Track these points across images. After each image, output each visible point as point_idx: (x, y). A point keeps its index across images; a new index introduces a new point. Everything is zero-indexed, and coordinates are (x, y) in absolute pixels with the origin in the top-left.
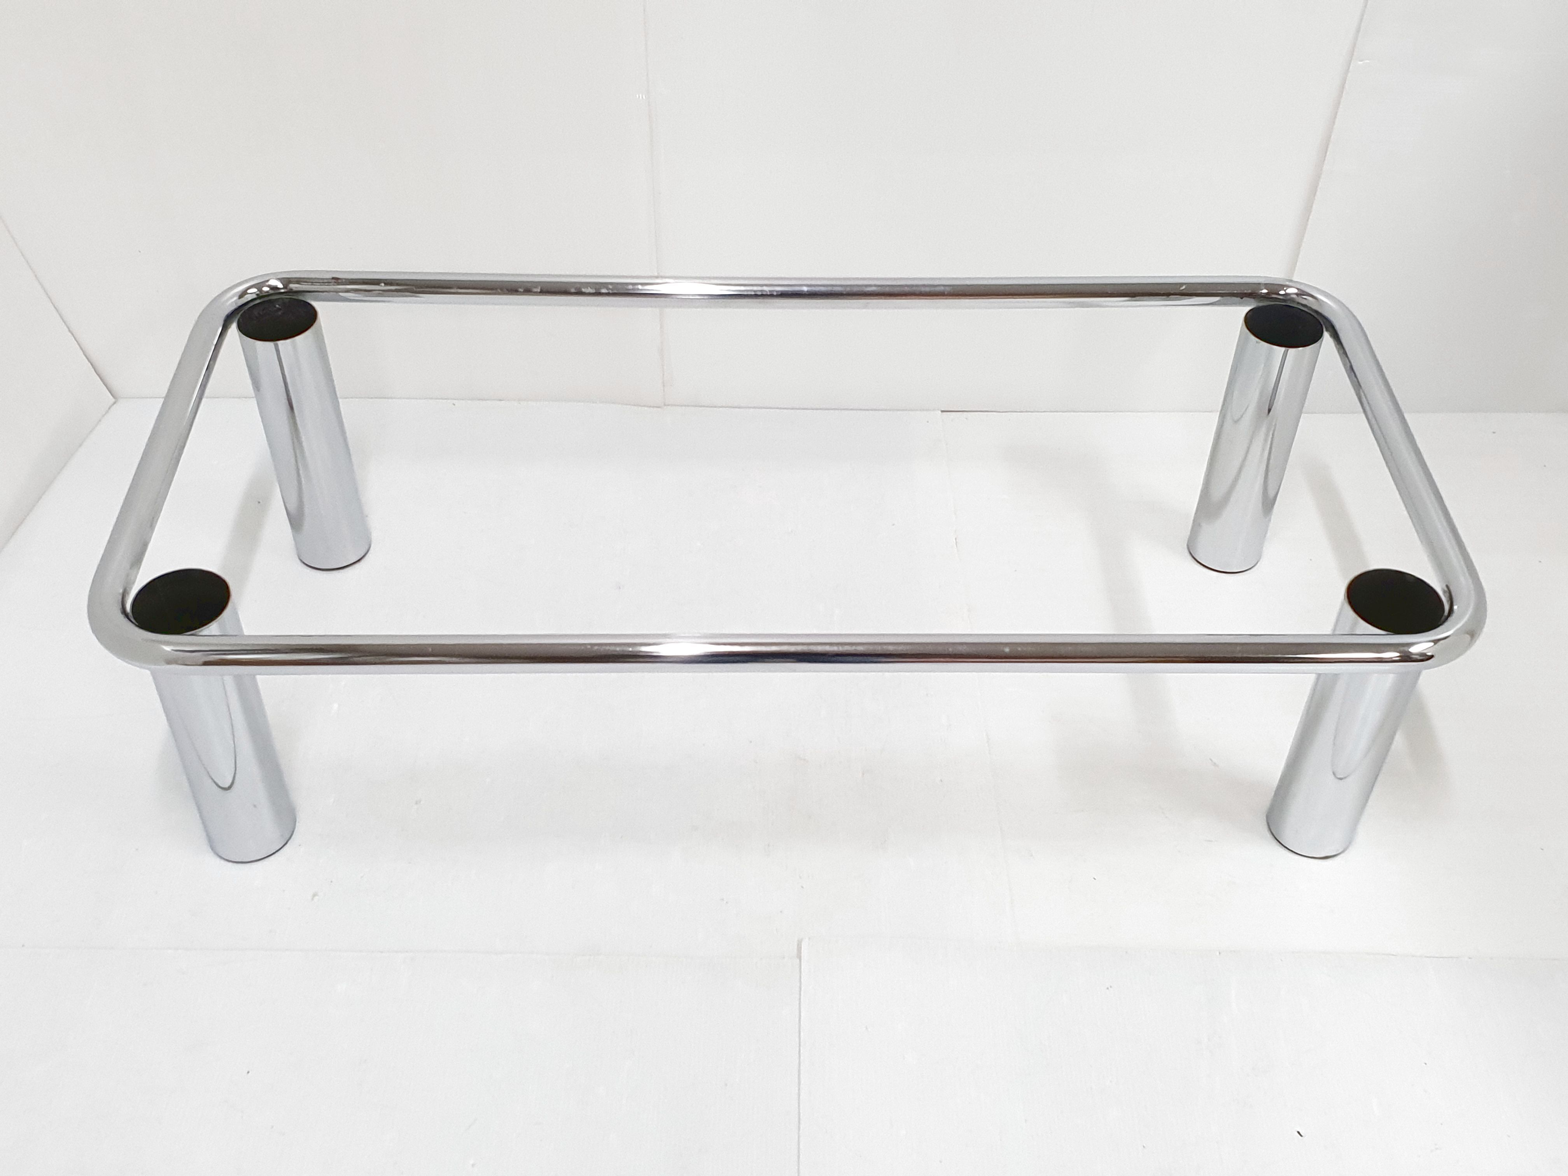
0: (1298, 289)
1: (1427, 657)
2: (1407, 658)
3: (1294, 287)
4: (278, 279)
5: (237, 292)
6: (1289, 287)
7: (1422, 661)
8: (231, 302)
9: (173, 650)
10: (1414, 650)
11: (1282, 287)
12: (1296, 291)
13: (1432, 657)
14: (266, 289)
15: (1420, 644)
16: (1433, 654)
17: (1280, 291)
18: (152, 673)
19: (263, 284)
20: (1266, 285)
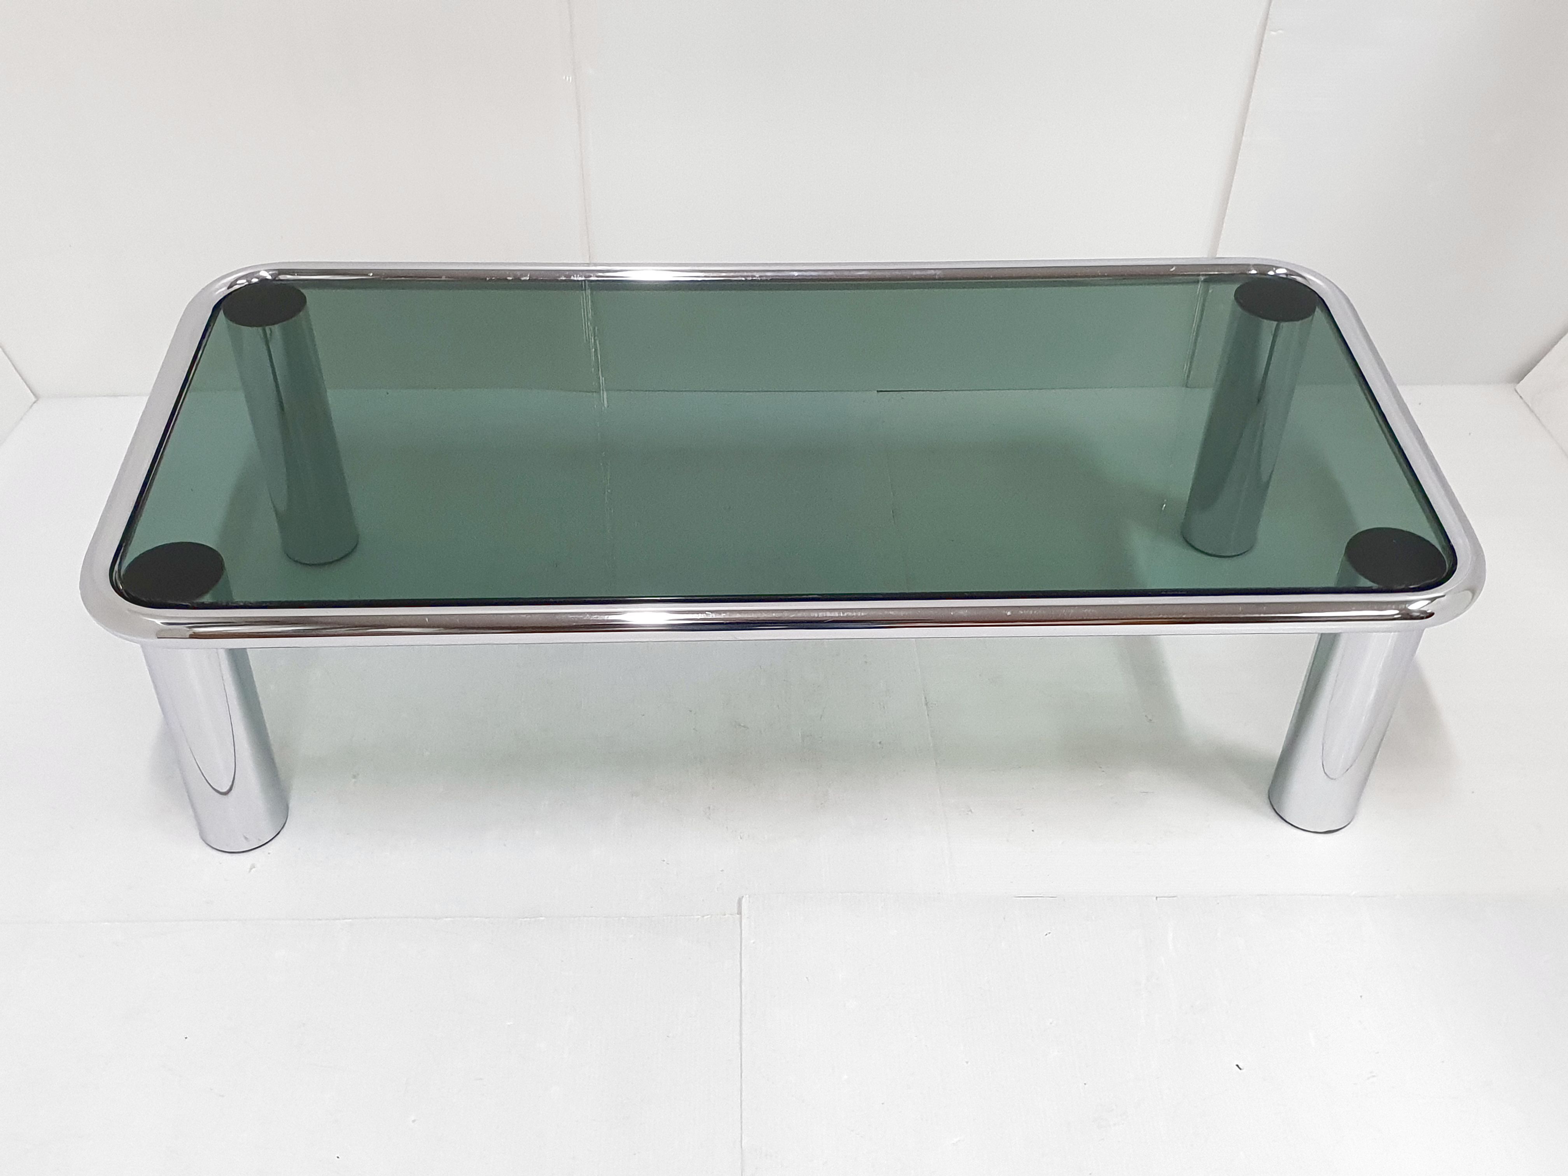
0: (1287, 269)
1: (1428, 614)
2: (1407, 616)
3: (1283, 268)
4: (267, 271)
5: (227, 283)
6: (1277, 268)
7: (1422, 618)
8: (221, 291)
9: (162, 623)
10: (1412, 607)
11: (1271, 267)
12: (1284, 271)
13: (1432, 614)
14: (255, 280)
15: (1418, 602)
16: (1433, 611)
17: (1268, 271)
18: (142, 647)
19: (252, 275)
20: (1256, 266)
